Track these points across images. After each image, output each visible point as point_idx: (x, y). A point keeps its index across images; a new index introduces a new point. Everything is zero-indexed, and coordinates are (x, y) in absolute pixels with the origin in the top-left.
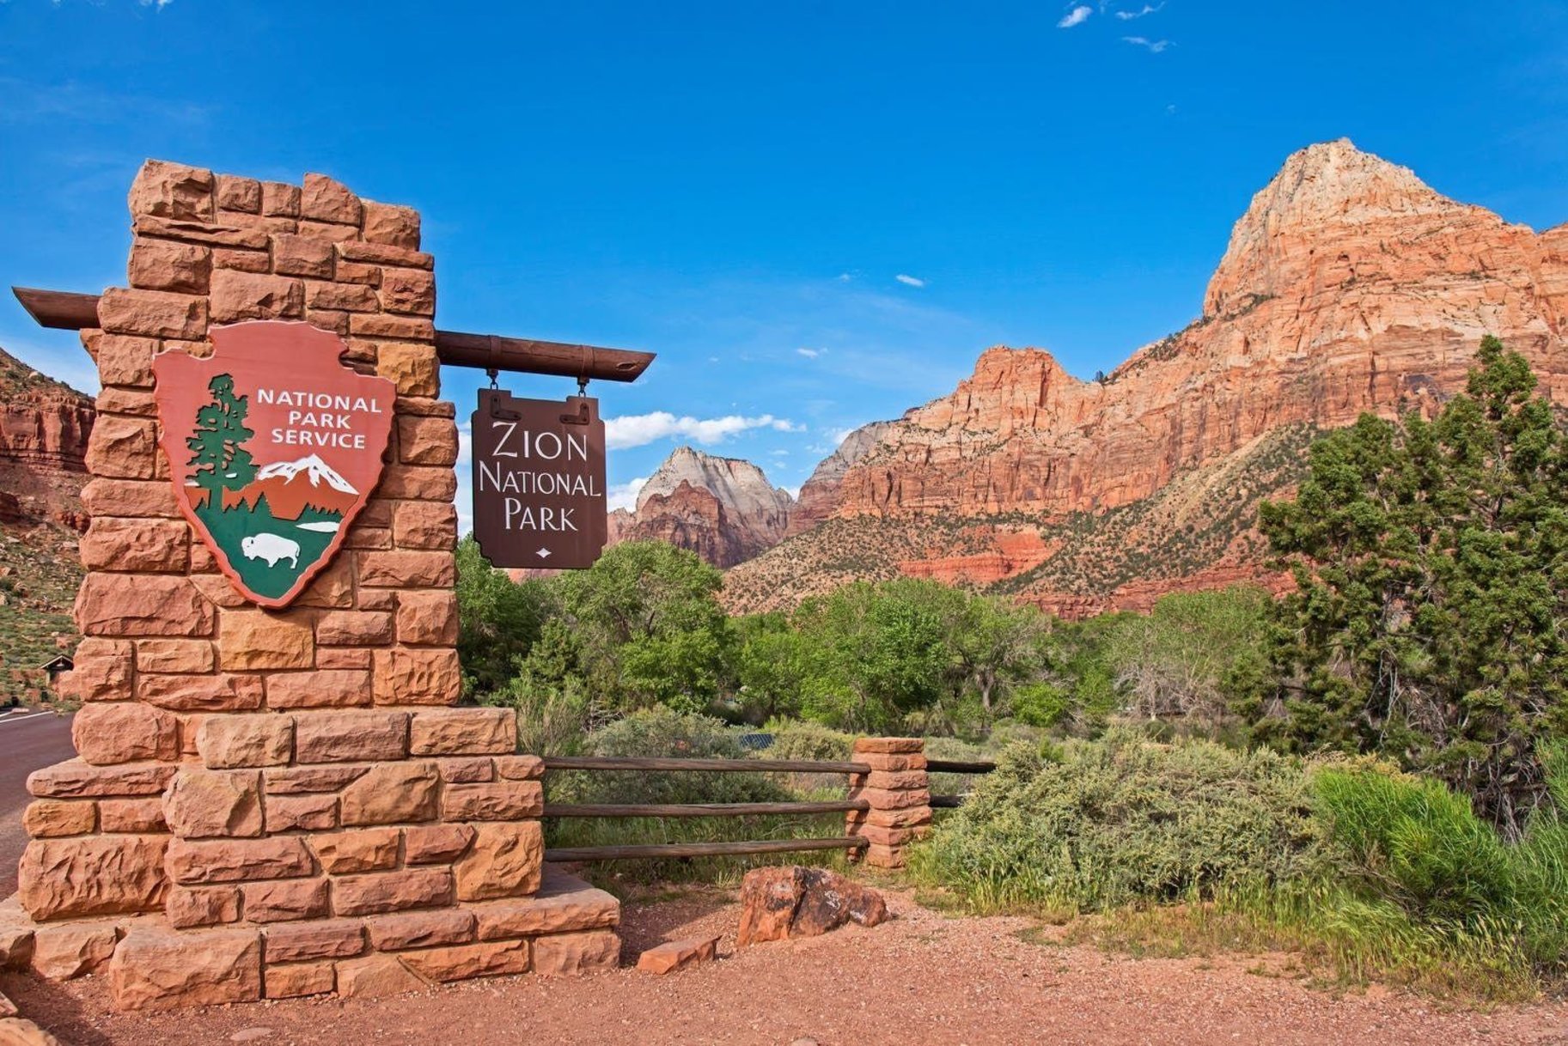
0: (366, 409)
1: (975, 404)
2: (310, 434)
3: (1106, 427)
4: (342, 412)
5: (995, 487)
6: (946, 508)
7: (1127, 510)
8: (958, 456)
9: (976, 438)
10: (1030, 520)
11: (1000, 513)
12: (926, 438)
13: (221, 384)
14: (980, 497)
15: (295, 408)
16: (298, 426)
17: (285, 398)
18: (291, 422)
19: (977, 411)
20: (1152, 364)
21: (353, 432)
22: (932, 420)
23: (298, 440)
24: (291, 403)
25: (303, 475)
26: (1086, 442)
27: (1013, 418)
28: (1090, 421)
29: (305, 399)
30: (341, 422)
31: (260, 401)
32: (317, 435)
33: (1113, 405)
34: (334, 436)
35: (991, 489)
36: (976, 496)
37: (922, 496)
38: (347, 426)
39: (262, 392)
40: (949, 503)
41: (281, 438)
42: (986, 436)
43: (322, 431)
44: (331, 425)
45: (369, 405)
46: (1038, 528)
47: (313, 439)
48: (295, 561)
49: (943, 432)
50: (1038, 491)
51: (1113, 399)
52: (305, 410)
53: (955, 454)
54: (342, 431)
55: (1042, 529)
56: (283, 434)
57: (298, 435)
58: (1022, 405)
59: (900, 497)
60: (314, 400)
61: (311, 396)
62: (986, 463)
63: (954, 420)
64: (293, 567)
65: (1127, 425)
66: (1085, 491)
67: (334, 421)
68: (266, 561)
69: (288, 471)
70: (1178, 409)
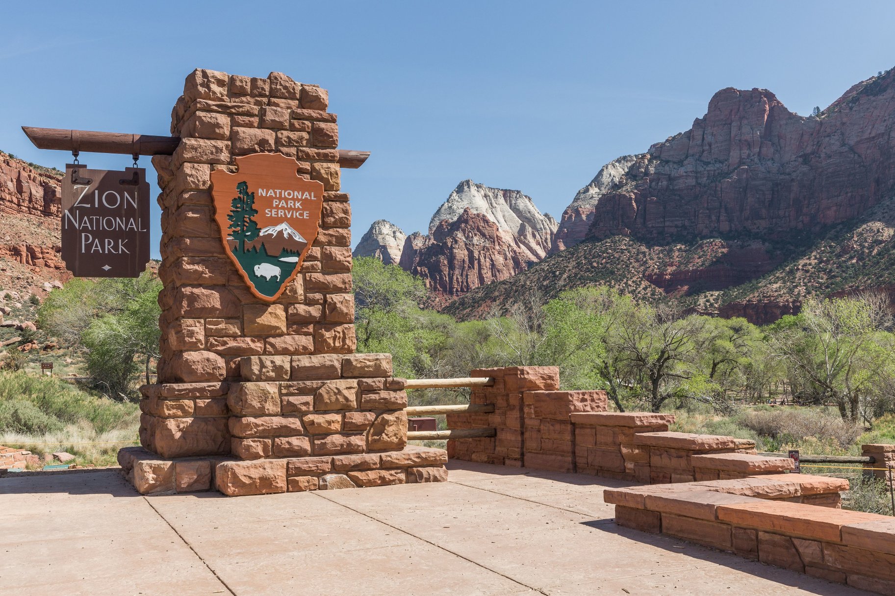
0: (309, 198)
1: (709, 138)
2: (283, 211)
3: (823, 155)
4: (298, 200)
5: (726, 209)
6: (684, 227)
7: (841, 226)
8: (694, 184)
9: (710, 168)
10: (756, 236)
11: (730, 231)
12: (667, 168)
13: (243, 186)
14: (714, 218)
15: (276, 198)
16: (277, 207)
17: (271, 193)
18: (274, 206)
19: (710, 145)
20: (863, 100)
21: (304, 209)
22: (672, 153)
23: (277, 214)
24: (274, 196)
25: (281, 233)
26: (805, 168)
27: (741, 150)
28: (809, 150)
29: (281, 193)
30: (298, 205)
31: (260, 195)
32: (286, 211)
33: (829, 136)
34: (294, 212)
35: (723, 210)
36: (710, 217)
37: (664, 217)
38: (301, 207)
39: (260, 191)
40: (687, 223)
41: (270, 213)
42: (717, 165)
43: (290, 209)
44: (293, 207)
45: (311, 196)
46: (763, 243)
47: (285, 214)
48: (279, 277)
49: (680, 163)
50: (764, 212)
51: (828, 130)
52: (280, 199)
53: (692, 182)
54: (298, 209)
55: (767, 244)
56: (271, 211)
57: (277, 212)
58: (748, 137)
59: (645, 219)
60: (285, 194)
61: (283, 191)
62: (718, 189)
63: (691, 152)
64: (278, 280)
65: (841, 153)
66: (805, 210)
67: (294, 205)
68: (265, 278)
69: (273, 231)
70: (886, 137)
